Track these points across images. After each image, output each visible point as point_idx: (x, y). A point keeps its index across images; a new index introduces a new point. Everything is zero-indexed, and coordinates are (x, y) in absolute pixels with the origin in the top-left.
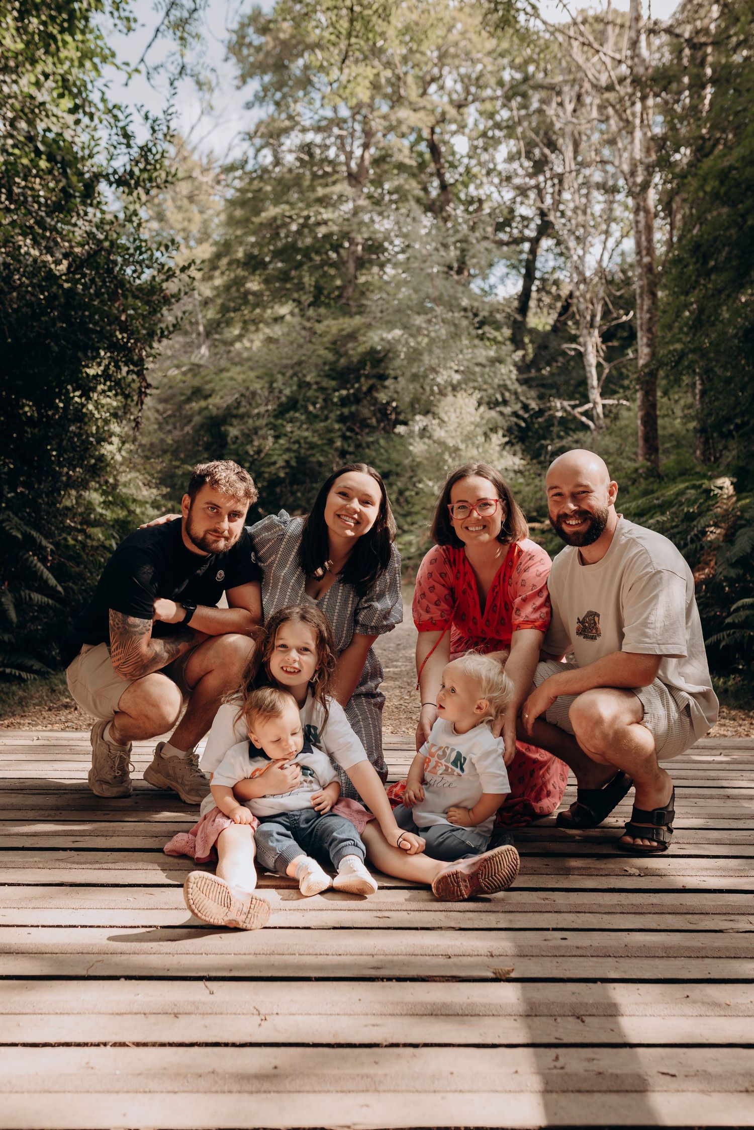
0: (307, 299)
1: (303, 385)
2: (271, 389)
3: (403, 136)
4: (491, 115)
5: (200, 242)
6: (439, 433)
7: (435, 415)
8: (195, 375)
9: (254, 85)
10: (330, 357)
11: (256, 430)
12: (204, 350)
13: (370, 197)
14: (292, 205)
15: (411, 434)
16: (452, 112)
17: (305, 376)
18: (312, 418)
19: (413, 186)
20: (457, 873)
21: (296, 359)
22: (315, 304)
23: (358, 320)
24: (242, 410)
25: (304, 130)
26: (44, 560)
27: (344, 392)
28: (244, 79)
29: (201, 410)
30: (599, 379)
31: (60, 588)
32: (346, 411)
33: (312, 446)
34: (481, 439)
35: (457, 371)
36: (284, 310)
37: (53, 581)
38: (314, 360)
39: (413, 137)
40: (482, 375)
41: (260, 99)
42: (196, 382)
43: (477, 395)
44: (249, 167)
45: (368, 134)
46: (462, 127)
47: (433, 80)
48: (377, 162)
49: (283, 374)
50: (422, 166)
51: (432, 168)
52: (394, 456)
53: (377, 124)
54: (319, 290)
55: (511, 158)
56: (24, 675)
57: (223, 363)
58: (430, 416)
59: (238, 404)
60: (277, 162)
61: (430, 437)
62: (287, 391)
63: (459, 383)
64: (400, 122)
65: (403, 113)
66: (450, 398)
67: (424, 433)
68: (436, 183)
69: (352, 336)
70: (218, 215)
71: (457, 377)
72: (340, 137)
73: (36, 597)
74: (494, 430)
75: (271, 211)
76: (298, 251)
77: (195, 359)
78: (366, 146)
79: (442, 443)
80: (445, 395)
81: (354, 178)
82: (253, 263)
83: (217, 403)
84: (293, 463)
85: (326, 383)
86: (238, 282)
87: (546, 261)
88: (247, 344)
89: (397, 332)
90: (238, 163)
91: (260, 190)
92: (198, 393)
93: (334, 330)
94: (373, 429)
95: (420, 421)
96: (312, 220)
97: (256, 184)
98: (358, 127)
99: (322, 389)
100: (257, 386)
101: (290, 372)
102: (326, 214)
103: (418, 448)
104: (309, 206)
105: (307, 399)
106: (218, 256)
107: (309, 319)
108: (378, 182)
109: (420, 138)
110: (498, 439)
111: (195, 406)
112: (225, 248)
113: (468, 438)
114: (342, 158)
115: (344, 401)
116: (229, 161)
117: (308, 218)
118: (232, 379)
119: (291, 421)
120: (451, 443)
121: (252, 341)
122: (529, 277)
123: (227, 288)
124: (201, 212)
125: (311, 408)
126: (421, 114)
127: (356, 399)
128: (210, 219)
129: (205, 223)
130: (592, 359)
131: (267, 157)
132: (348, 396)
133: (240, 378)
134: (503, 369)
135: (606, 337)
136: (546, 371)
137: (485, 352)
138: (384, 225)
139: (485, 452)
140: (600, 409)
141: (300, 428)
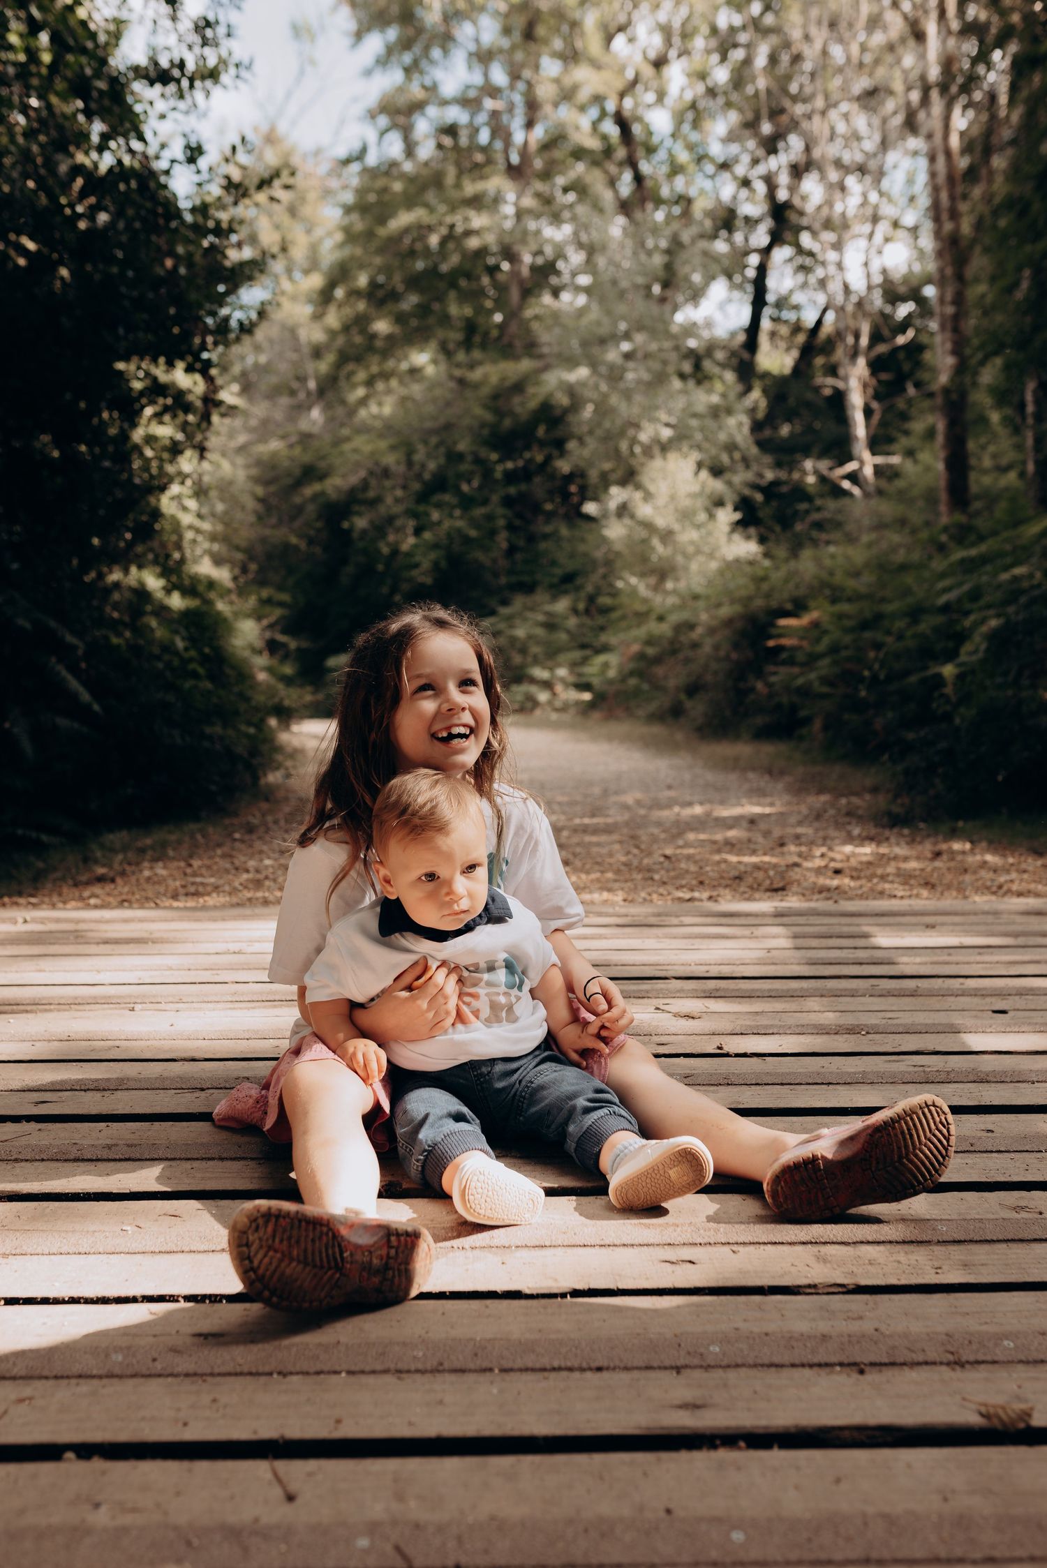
0: (456, 336)
1: (454, 457)
2: (410, 463)
3: (582, 109)
4: (702, 76)
5: (306, 272)
6: (644, 510)
7: (638, 487)
8: (305, 450)
9: (375, 43)
10: (489, 417)
11: (391, 520)
12: (316, 414)
13: (538, 195)
14: (431, 210)
15: (605, 515)
16: (648, 71)
17: (455, 443)
18: (467, 503)
19: (596, 180)
20: (814, 1159)
21: (442, 421)
22: (467, 344)
23: (525, 365)
24: (371, 494)
25: (444, 103)
26: (74, 670)
27: (510, 465)
28: (359, 36)
29: (315, 497)
30: (867, 426)
31: (96, 707)
32: (512, 490)
33: (467, 540)
34: (702, 517)
35: (667, 425)
36: (421, 358)
37: (85, 696)
38: (466, 421)
39: (594, 113)
40: (702, 429)
41: (383, 61)
42: (307, 458)
43: (695, 456)
44: (372, 159)
45: (532, 106)
46: (661, 96)
47: (621, 29)
48: (548, 146)
49: (426, 442)
50: (608, 152)
51: (621, 153)
52: (582, 548)
53: (545, 91)
54: (470, 328)
55: (730, 138)
56: (44, 838)
57: (345, 432)
58: (630, 488)
59: (365, 485)
60: (410, 151)
61: (632, 516)
62: (432, 466)
63: (671, 440)
64: (575, 88)
65: (581, 73)
66: (657, 463)
67: (623, 510)
68: (627, 176)
69: (518, 387)
70: (329, 234)
71: (666, 433)
72: (495, 114)
73: (62, 722)
74: (720, 503)
75: (404, 219)
76: (441, 276)
77: (304, 425)
78: (529, 125)
79: (648, 526)
80: (652, 457)
81: (515, 172)
82: (380, 296)
83: (336, 484)
84: (443, 564)
85: (484, 452)
86: (361, 322)
87: (781, 281)
88: (374, 409)
89: (583, 372)
90: (355, 154)
91: (385, 190)
92: (310, 473)
93: (494, 379)
94: (550, 516)
95: (617, 495)
96: (459, 229)
97: (380, 183)
98: (518, 99)
99: (478, 461)
100: (390, 460)
101: (434, 440)
102: (478, 220)
103: (615, 531)
104: (453, 209)
105: (460, 476)
106: (331, 285)
107: (458, 365)
108: (546, 175)
109: (603, 114)
110: (727, 516)
111: (309, 491)
112: (340, 274)
113: (686, 516)
114: (498, 145)
115: (510, 477)
116: (342, 152)
117: (452, 227)
118: (355, 451)
119: (439, 506)
120: (661, 522)
121: (380, 404)
122: (759, 302)
123: (346, 329)
124: (309, 231)
125: (465, 488)
126: (606, 75)
127: (524, 475)
128: (320, 240)
129: (314, 249)
130: (856, 399)
131: (394, 147)
132: (515, 471)
133: (367, 448)
134: (731, 422)
135: (875, 366)
136: (785, 430)
137: (705, 398)
138: (557, 233)
139: (709, 534)
140: (868, 471)
141: (451, 516)
